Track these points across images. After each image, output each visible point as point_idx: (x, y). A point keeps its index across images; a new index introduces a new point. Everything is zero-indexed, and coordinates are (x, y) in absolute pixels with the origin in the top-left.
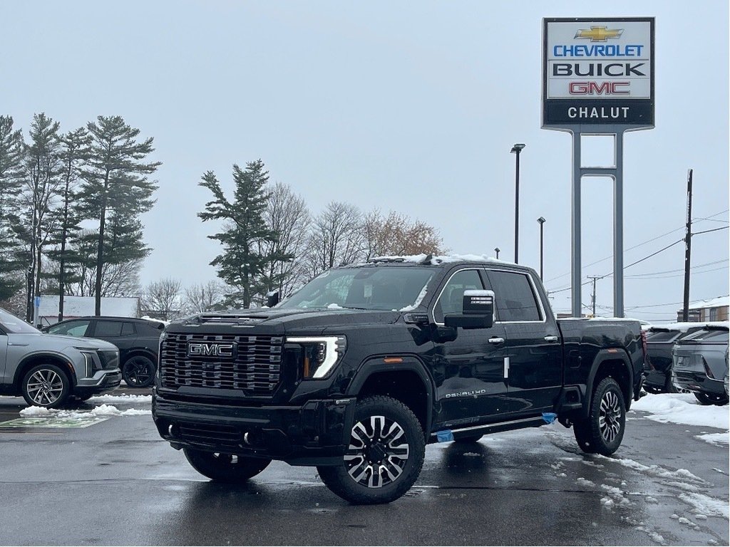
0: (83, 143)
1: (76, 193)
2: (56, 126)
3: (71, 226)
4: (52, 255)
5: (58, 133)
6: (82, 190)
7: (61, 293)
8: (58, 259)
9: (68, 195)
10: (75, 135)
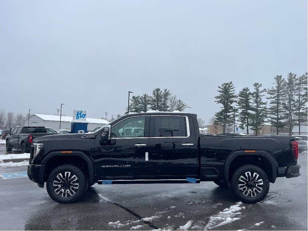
0: (304, 79)
1: (302, 95)
2: (295, 76)
3: (302, 105)
4: (296, 114)
5: (296, 78)
6: (305, 93)
7: (299, 125)
8: (298, 115)
9: (299, 95)
10: (302, 77)
